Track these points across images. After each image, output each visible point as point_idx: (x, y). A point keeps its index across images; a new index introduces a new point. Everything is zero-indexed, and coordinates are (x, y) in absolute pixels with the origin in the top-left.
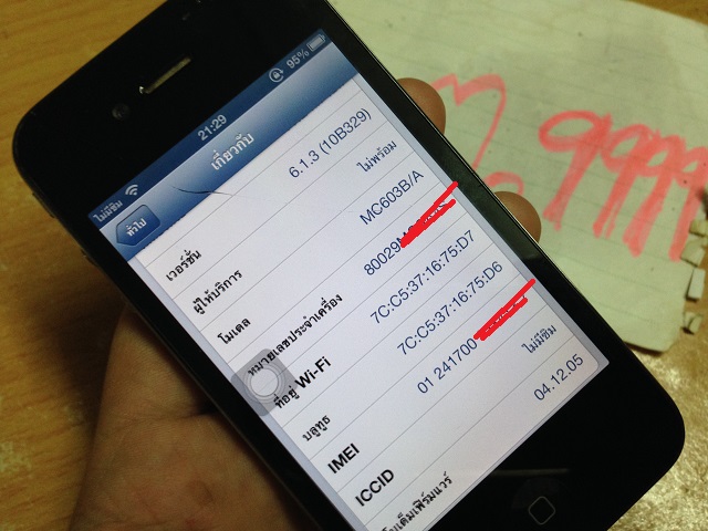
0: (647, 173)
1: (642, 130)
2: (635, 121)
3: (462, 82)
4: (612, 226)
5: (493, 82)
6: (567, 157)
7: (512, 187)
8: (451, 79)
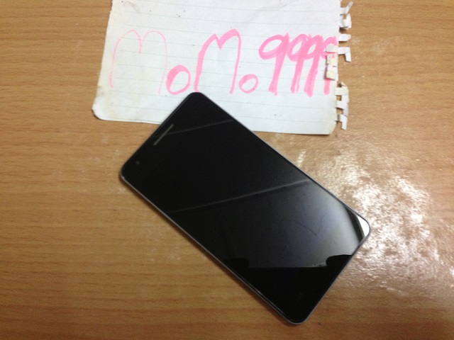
0: (308, 57)
1: (302, 37)
2: (299, 34)
3: (219, 37)
4: (298, 86)
5: (233, 33)
6: (273, 61)
7: (254, 81)
8: (214, 37)
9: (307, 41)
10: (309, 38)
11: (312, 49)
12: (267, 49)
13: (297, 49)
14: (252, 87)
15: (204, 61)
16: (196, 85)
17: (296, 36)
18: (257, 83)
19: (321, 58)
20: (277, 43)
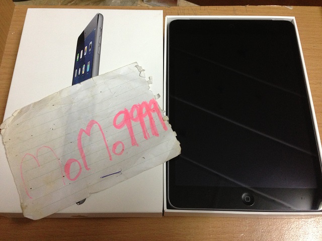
0: (145, 116)
1: (135, 106)
2: (132, 105)
3: (85, 129)
4: (148, 134)
5: (92, 123)
6: (125, 127)
7: (121, 144)
8: (82, 131)
9: (139, 108)
10: (139, 105)
11: (144, 110)
12: (118, 123)
13: (135, 113)
14: (121, 150)
15: (83, 148)
16: (86, 167)
17: (131, 107)
18: (123, 145)
19: (152, 113)
20: (122, 116)
